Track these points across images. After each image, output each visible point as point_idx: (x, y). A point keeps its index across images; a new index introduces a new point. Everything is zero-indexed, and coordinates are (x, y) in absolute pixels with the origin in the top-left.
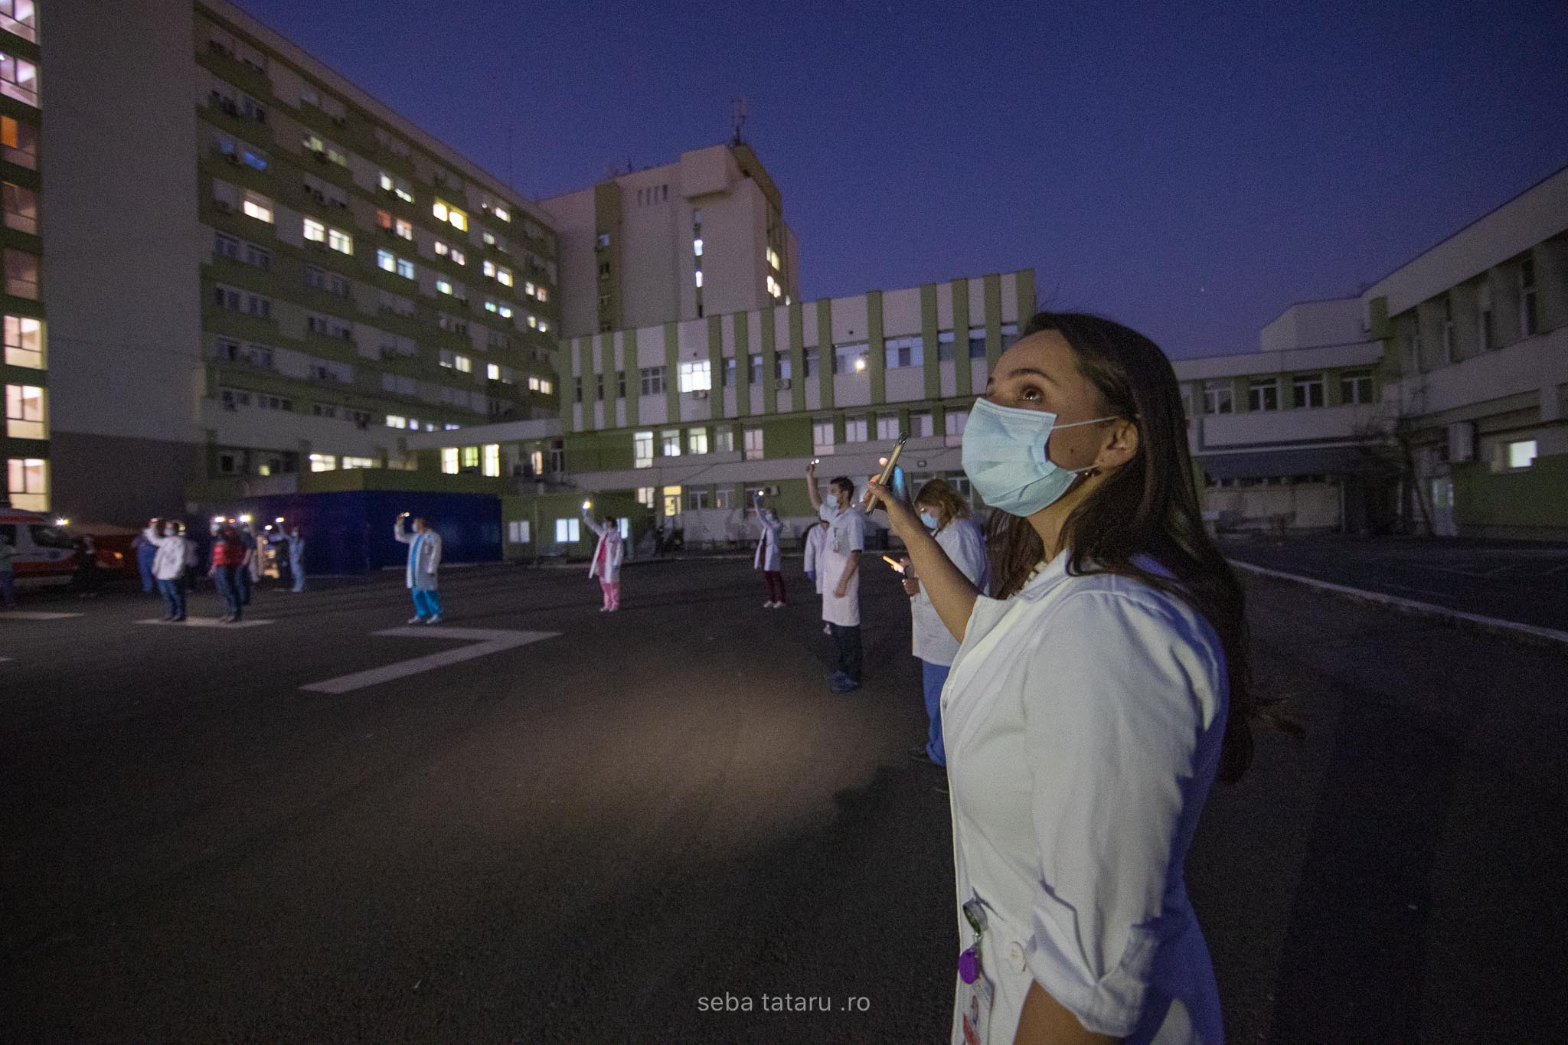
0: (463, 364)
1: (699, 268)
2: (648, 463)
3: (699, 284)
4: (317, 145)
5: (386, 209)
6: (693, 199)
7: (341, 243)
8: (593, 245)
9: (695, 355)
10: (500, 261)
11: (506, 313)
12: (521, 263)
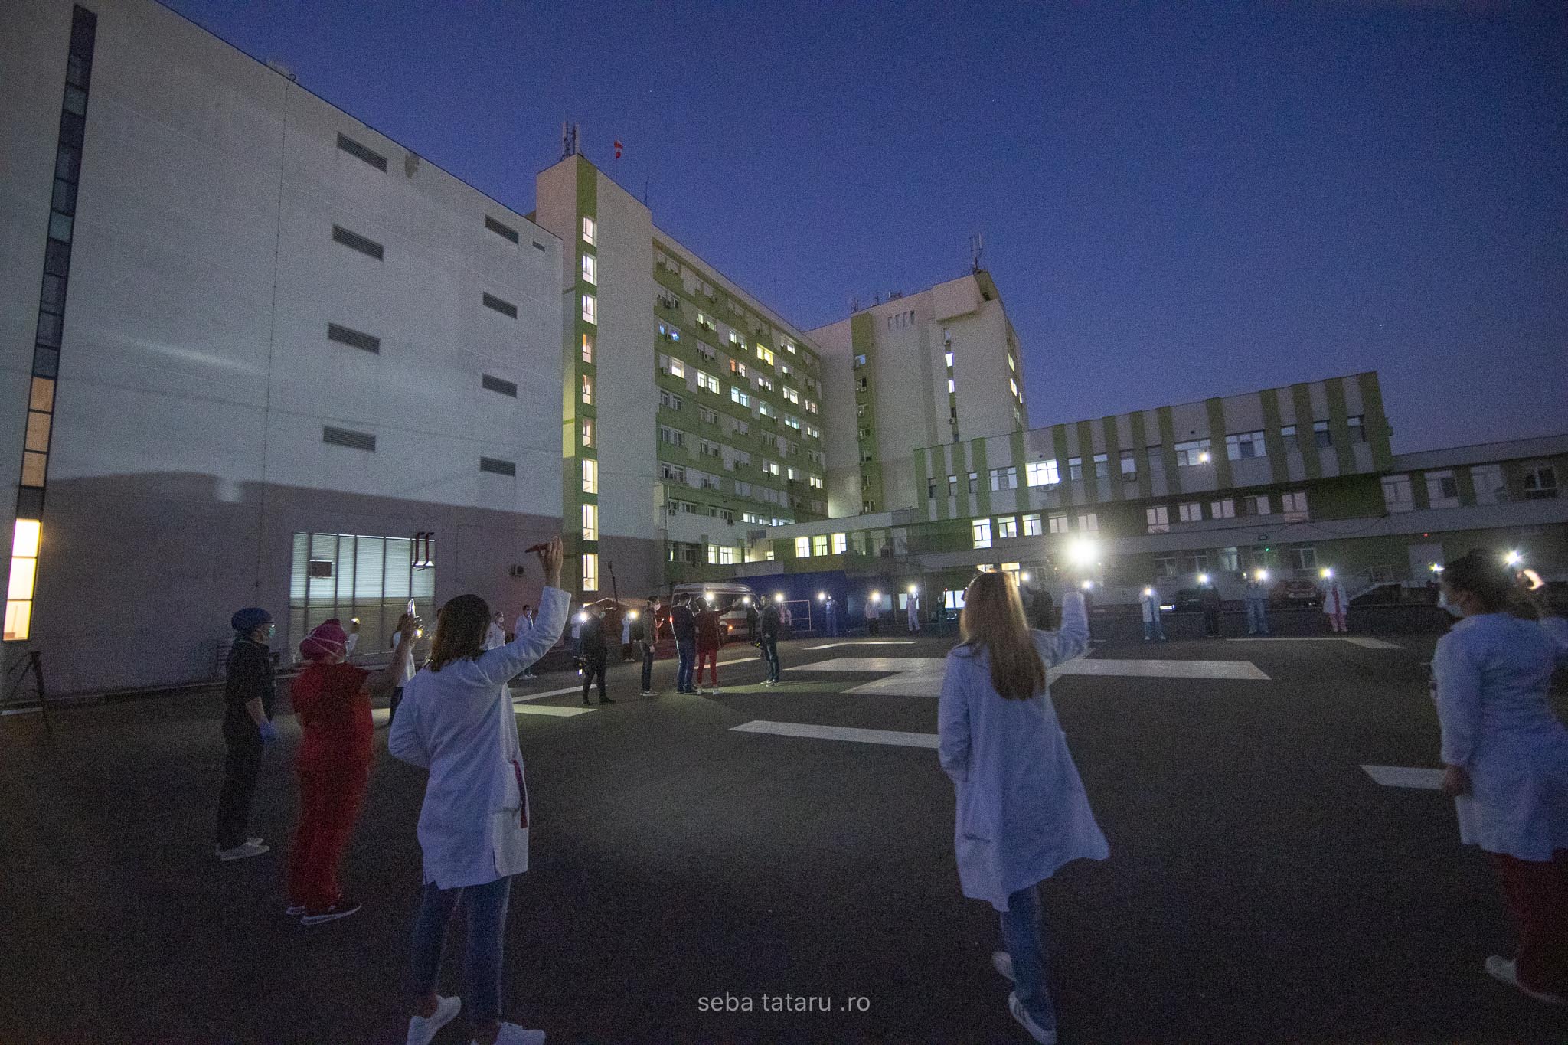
0: (774, 469)
1: (951, 377)
2: (988, 544)
3: (951, 390)
4: (701, 319)
5: (733, 357)
6: (943, 322)
7: (714, 387)
8: (852, 364)
9: (1041, 456)
10: (793, 386)
11: (795, 426)
12: (801, 384)
